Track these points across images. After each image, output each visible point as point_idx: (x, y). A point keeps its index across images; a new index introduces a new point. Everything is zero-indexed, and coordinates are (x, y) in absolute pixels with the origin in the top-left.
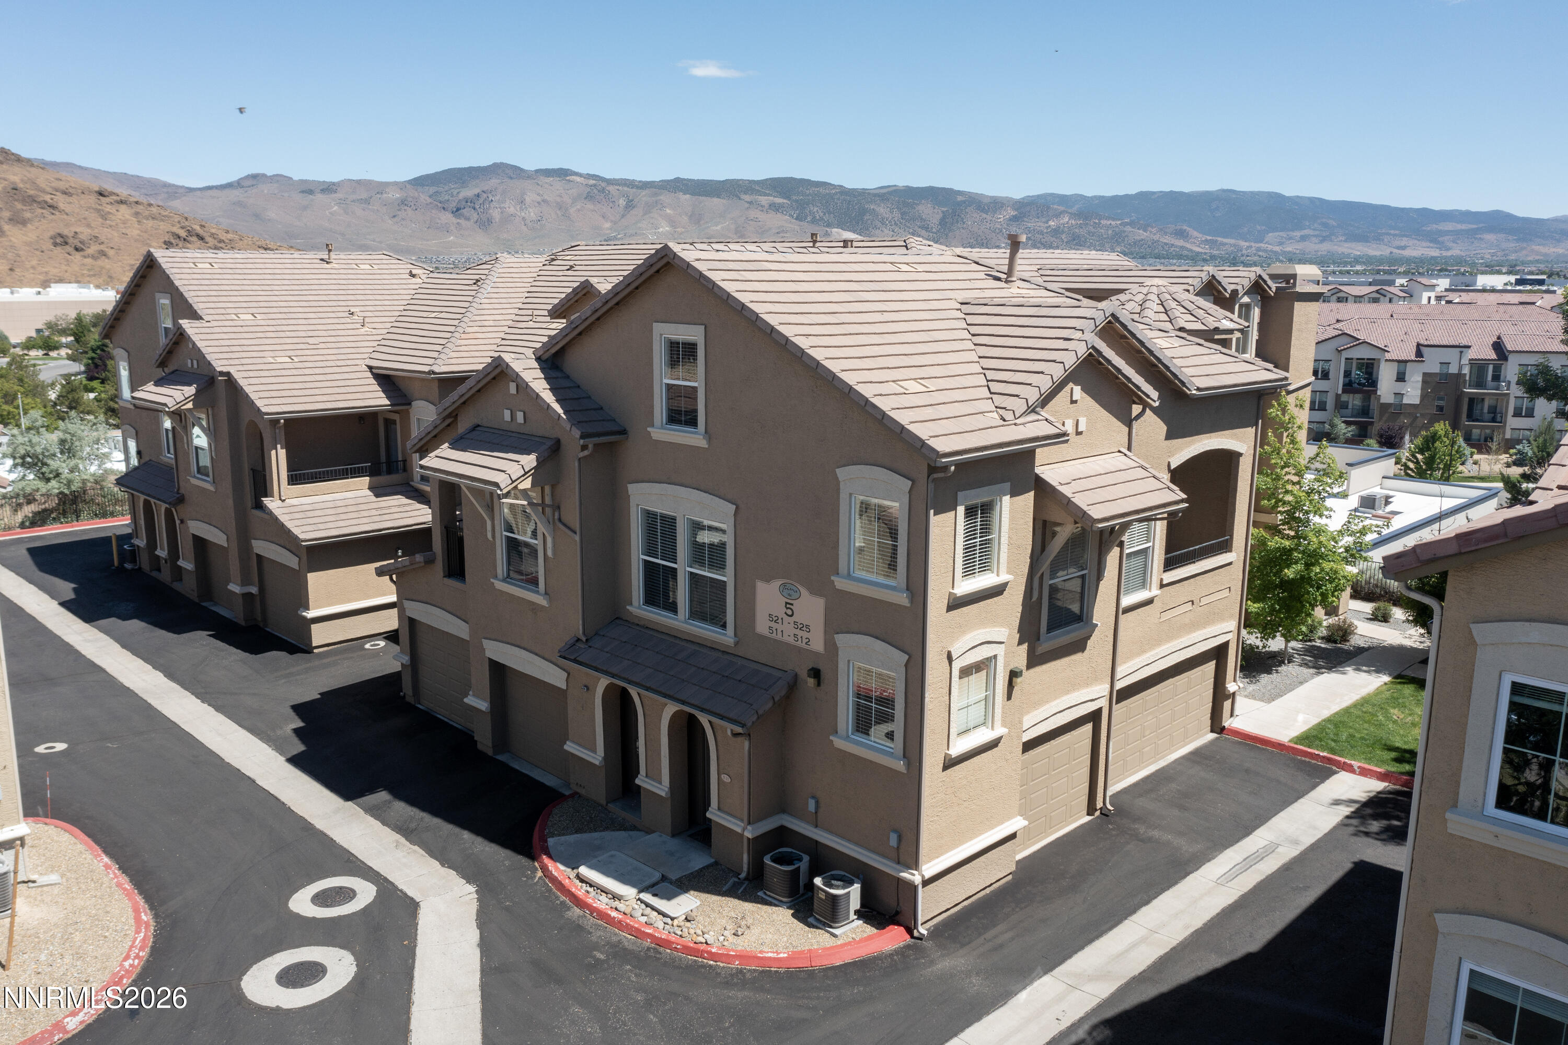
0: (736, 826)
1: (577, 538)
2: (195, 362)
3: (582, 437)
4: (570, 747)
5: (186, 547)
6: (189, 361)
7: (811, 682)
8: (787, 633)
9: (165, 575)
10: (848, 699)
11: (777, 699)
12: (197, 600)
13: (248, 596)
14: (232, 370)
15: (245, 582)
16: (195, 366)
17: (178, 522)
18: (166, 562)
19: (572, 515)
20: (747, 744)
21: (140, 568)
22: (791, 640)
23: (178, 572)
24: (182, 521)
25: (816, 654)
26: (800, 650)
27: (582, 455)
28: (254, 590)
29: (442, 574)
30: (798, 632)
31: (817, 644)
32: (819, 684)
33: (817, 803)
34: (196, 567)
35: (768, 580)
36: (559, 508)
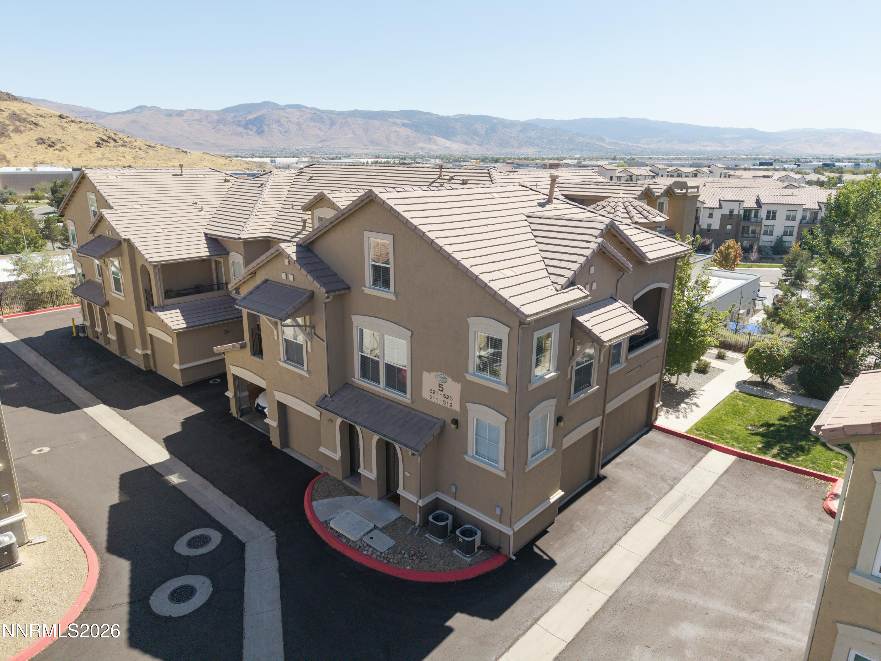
0: (413, 498)
1: (325, 344)
2: (110, 232)
3: (326, 292)
4: (322, 449)
5: (111, 328)
6: (107, 231)
7: (453, 426)
8: (439, 399)
9: (101, 341)
10: (473, 437)
11: (435, 435)
12: (119, 355)
13: (146, 356)
14: (131, 238)
15: (144, 347)
16: (111, 234)
17: (106, 315)
18: (101, 334)
19: (322, 331)
20: (419, 458)
21: (87, 336)
22: (442, 403)
23: (108, 341)
24: (108, 314)
25: (456, 412)
26: (447, 409)
27: (326, 301)
28: (149, 352)
29: (250, 354)
30: (445, 399)
31: (456, 407)
32: (457, 428)
33: (456, 487)
34: (117, 338)
35: (429, 371)
36: (314, 327)
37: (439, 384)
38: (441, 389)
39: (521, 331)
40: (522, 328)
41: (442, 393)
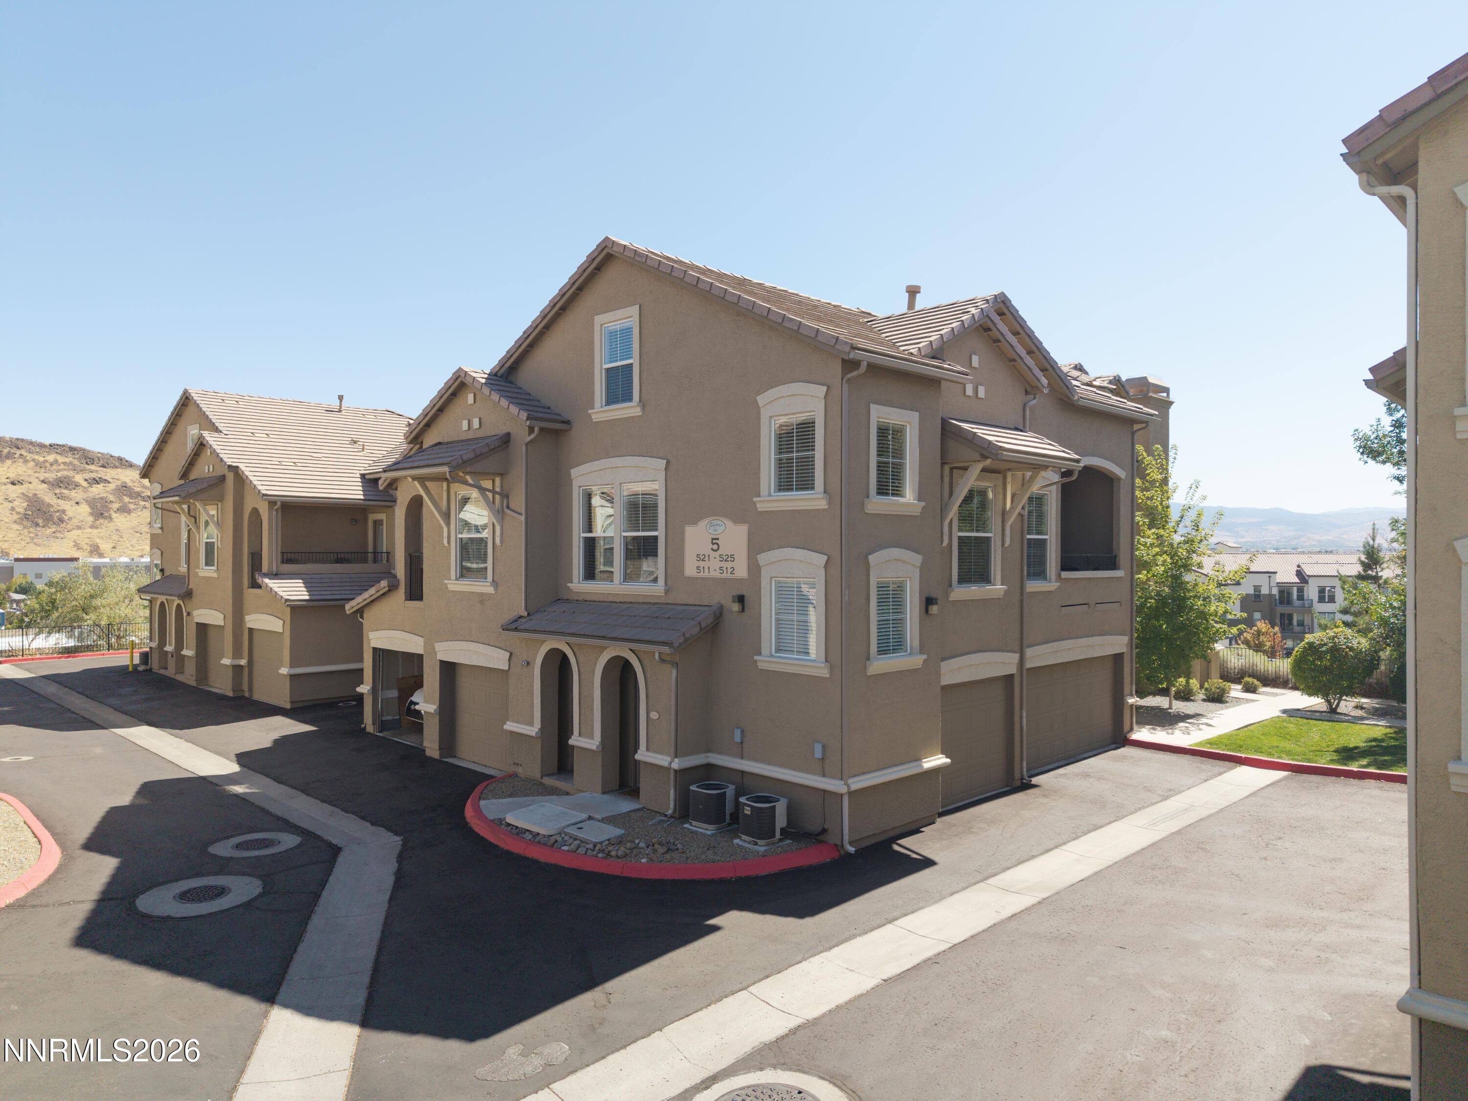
0: (662, 760)
1: (523, 518)
2: (211, 467)
3: (528, 419)
4: (510, 726)
6: (207, 467)
7: (736, 607)
8: (714, 569)
10: (771, 617)
13: (237, 669)
14: (242, 467)
15: (237, 654)
16: (211, 470)
19: (519, 501)
20: (674, 672)
21: (151, 670)
22: (716, 574)
24: (189, 614)
25: (741, 581)
26: (725, 581)
27: (529, 439)
28: (243, 662)
29: (403, 598)
30: (724, 564)
31: (742, 571)
32: (743, 610)
33: (742, 732)
34: (197, 653)
35: (695, 523)
36: (507, 497)
37: (713, 539)
38: (715, 547)
39: (846, 387)
40: (849, 379)
41: (717, 554)
